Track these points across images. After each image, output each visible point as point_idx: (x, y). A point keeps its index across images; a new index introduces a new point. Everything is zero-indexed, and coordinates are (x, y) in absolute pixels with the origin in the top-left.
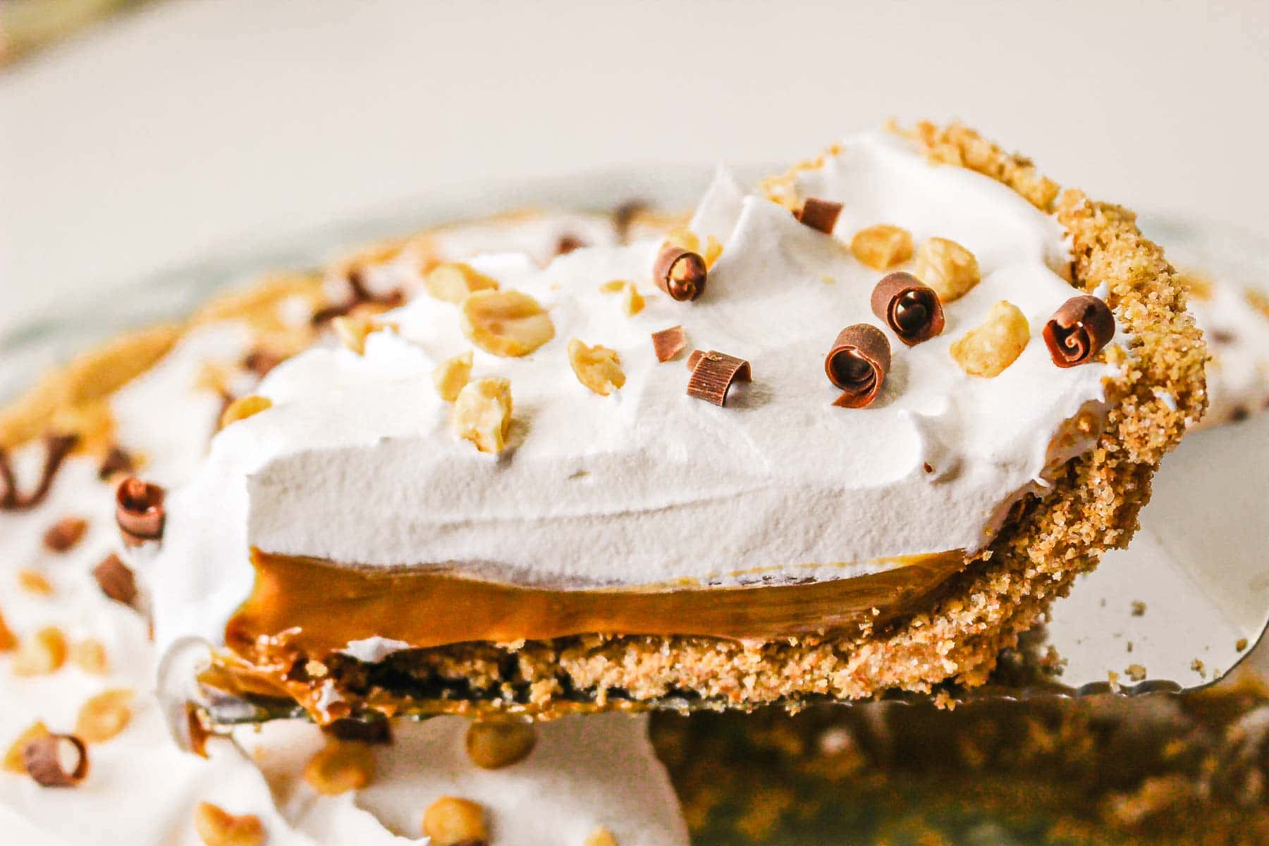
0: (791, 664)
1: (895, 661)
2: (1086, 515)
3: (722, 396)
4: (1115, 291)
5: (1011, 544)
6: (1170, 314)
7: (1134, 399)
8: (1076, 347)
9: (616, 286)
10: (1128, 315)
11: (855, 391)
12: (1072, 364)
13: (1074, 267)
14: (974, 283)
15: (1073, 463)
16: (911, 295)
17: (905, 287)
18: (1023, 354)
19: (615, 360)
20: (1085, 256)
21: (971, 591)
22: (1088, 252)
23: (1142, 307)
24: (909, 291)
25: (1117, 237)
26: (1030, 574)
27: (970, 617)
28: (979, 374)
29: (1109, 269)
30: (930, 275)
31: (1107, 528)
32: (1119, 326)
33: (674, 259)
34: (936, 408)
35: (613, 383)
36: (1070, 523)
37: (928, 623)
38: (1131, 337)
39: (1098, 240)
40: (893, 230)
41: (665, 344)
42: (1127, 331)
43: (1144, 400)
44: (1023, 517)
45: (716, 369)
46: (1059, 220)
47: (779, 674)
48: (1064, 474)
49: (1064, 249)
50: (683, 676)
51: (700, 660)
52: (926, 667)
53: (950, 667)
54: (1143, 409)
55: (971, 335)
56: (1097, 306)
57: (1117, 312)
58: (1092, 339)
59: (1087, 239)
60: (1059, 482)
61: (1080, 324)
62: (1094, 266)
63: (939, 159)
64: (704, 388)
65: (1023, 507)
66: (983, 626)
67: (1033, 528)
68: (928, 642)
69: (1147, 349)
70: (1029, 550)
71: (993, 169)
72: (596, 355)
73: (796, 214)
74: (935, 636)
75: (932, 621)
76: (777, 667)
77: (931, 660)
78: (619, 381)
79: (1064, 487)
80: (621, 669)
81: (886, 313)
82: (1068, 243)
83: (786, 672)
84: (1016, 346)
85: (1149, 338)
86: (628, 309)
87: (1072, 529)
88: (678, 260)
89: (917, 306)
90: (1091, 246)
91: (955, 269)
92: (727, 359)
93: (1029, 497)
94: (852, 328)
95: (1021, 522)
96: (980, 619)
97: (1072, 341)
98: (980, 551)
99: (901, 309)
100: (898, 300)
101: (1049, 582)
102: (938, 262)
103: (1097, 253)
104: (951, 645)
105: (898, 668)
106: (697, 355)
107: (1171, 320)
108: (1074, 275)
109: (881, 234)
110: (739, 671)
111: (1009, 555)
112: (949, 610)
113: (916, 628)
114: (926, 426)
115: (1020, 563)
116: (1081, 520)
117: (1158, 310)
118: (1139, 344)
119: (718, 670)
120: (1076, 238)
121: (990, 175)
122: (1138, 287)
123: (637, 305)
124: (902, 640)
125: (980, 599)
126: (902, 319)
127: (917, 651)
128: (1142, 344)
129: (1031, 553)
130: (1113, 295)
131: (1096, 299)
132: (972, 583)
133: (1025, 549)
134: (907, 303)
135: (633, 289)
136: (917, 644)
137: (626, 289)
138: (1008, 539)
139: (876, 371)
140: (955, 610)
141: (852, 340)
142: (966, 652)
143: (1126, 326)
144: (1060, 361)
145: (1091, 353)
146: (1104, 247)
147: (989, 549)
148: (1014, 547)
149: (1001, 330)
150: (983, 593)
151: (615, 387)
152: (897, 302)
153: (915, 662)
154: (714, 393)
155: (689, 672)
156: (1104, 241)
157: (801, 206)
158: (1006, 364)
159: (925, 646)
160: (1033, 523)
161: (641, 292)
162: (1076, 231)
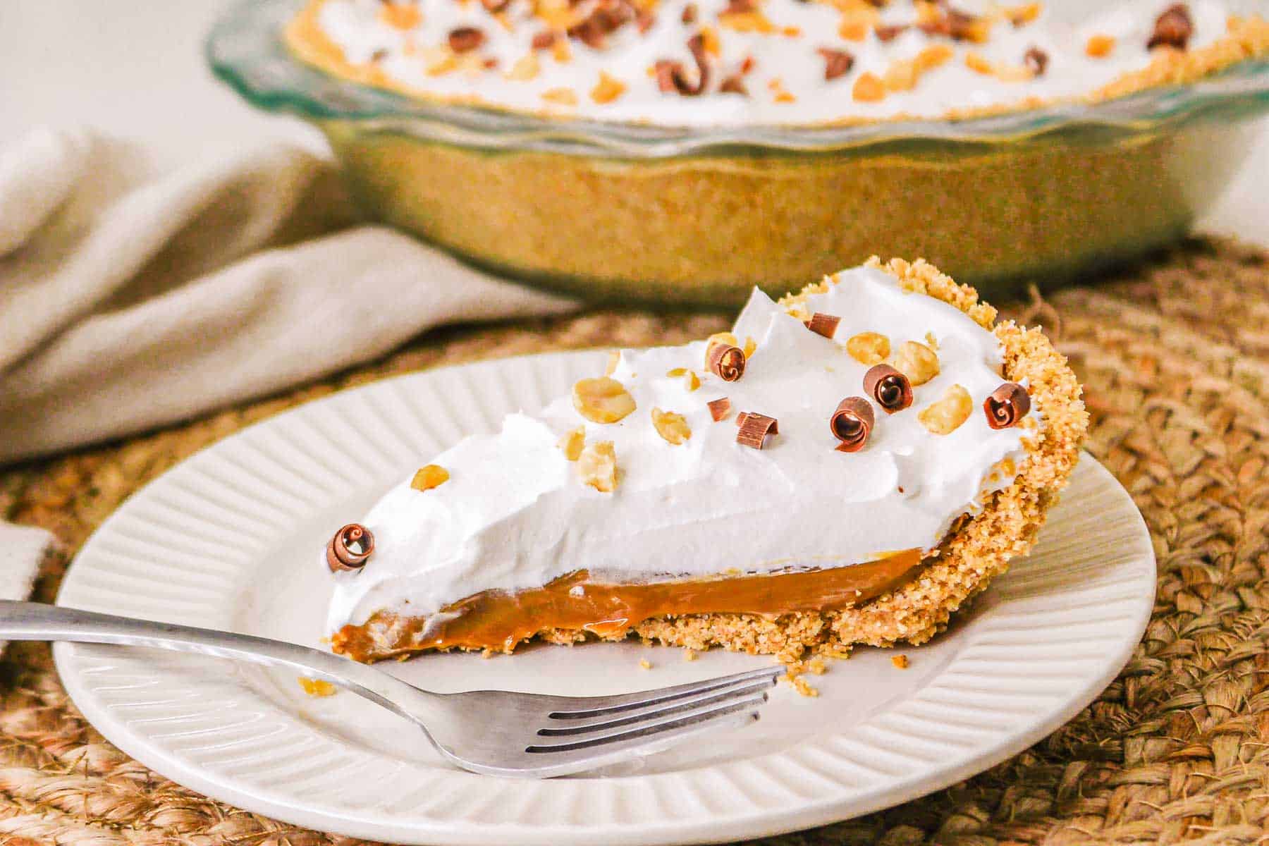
0: (792, 626)
1: (865, 623)
2: (1003, 530)
3: (760, 442)
4: (1033, 383)
5: (951, 546)
6: (1068, 401)
7: (1041, 453)
8: (1005, 416)
9: (679, 372)
10: (1040, 399)
11: (850, 442)
12: (1001, 427)
13: (1005, 367)
14: (935, 374)
15: (997, 494)
16: (890, 379)
17: (888, 374)
18: (968, 420)
19: (683, 419)
20: (1013, 360)
21: (921, 577)
22: (1016, 357)
23: (1050, 396)
24: (889, 376)
25: (1036, 349)
26: (962, 568)
27: (918, 595)
28: (937, 432)
29: (1029, 370)
30: (904, 366)
31: (1016, 539)
32: (1033, 406)
33: (724, 352)
34: (907, 452)
35: (684, 436)
36: (991, 534)
37: (891, 596)
38: (1042, 413)
39: (1023, 350)
40: (876, 336)
41: (718, 409)
42: (1039, 410)
43: (1046, 454)
44: (960, 529)
45: (757, 424)
46: (997, 335)
47: (782, 633)
48: (990, 500)
49: (999, 355)
50: (716, 634)
51: (729, 624)
52: (886, 628)
53: (902, 630)
54: (1046, 460)
55: (933, 406)
56: (1020, 390)
57: (1033, 398)
58: (1016, 412)
59: (1016, 349)
60: (986, 506)
61: (1008, 402)
62: (1019, 367)
63: (910, 288)
64: (748, 436)
65: (961, 522)
66: (927, 602)
67: (966, 537)
68: (889, 610)
69: (1051, 421)
70: (963, 551)
71: (949, 297)
72: (671, 418)
73: (807, 324)
74: (894, 606)
75: (893, 595)
76: (781, 629)
77: (890, 623)
78: (687, 435)
79: (989, 510)
80: (674, 628)
81: (874, 391)
82: (1002, 351)
83: (788, 631)
84: (962, 416)
85: (1053, 415)
86: (690, 388)
87: (993, 539)
88: (727, 352)
89: (895, 387)
90: (1018, 353)
91: (923, 363)
92: (763, 417)
93: (966, 515)
94: (848, 399)
95: (958, 532)
96: (925, 597)
97: (1002, 412)
98: (932, 550)
99: (883, 389)
100: (882, 382)
101: (974, 575)
102: (912, 359)
103: (1022, 358)
104: (905, 614)
105: (868, 628)
106: (743, 415)
107: (1068, 405)
108: (1005, 371)
109: (868, 338)
110: (756, 632)
111: (949, 554)
112: (905, 589)
113: (883, 602)
114: (901, 462)
115: (956, 560)
116: (999, 532)
117: (1060, 398)
118: (1046, 418)
119: (741, 630)
120: (1008, 347)
121: (946, 301)
122: (1048, 383)
123: (696, 384)
124: (872, 609)
125: (926, 583)
126: (884, 395)
127: (881, 617)
128: (1048, 419)
129: (964, 553)
130: (1031, 386)
131: (1020, 386)
132: (923, 572)
133: (960, 551)
134: (887, 385)
135: (693, 374)
136: (881, 612)
137: (688, 373)
138: (949, 543)
139: (865, 428)
140: (909, 590)
141: (850, 406)
142: (914, 621)
143: (1037, 407)
144: (993, 424)
145: (1014, 420)
146: (1027, 354)
147: (938, 549)
148: (952, 549)
149: (954, 404)
150: (929, 579)
151: (685, 439)
152: (880, 386)
153: (878, 624)
154: (755, 440)
155: (721, 632)
156: (1027, 351)
157: (810, 319)
158: (957, 426)
159: (887, 613)
160: (966, 533)
161: (698, 375)
162: (1007, 343)
